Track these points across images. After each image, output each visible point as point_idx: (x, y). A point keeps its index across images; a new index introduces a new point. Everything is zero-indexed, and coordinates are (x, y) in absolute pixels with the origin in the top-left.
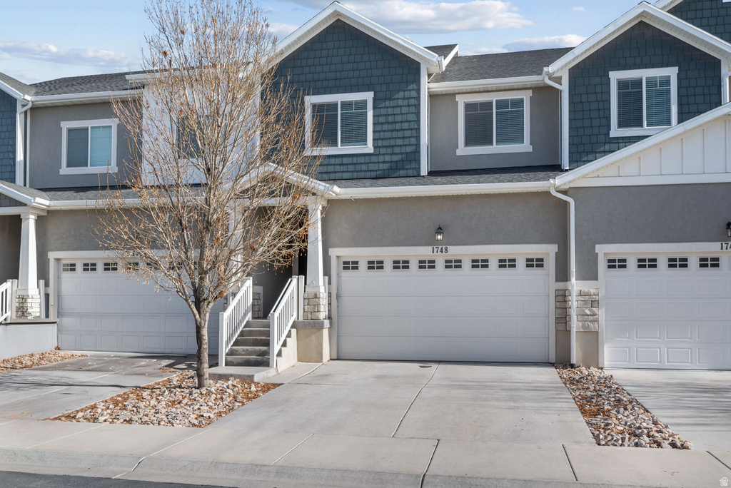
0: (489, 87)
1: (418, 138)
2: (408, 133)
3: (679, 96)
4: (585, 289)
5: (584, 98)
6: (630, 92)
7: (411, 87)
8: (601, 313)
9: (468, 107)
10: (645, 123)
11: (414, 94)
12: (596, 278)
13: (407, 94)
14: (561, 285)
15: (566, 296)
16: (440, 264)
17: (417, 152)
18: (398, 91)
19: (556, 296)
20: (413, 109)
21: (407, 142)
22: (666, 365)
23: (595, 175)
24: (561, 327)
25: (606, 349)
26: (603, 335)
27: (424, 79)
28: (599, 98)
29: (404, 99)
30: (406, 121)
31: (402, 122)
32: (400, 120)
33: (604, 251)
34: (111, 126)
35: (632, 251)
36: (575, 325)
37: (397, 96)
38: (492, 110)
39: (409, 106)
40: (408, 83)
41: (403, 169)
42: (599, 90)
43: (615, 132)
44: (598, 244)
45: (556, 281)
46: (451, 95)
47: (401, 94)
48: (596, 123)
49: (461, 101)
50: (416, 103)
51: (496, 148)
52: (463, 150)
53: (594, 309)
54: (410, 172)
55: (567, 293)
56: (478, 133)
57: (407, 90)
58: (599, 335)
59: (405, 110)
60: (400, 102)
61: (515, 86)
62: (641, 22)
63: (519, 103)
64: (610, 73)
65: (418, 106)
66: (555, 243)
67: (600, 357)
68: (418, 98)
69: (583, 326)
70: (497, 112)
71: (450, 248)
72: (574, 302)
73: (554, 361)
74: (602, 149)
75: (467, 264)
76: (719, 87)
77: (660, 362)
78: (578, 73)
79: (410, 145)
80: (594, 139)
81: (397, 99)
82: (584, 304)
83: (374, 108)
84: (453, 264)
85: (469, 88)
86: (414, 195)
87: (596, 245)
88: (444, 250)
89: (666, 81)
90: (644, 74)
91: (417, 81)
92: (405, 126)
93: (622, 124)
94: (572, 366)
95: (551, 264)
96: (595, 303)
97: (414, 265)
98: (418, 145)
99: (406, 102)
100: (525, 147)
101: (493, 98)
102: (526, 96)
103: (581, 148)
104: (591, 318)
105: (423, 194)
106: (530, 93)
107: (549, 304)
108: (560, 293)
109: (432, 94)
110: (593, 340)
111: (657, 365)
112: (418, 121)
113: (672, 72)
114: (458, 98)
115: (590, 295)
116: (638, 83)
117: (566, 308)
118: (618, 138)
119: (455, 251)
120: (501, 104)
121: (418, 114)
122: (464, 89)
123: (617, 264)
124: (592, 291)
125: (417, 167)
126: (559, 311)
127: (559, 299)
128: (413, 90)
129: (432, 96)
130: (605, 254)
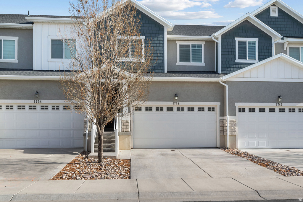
0: (190, 39)
1: (163, 57)
2: (159, 55)
3: (259, 49)
4: (232, 120)
5: (226, 47)
6: (242, 45)
7: (160, 36)
8: (237, 128)
9: (181, 46)
10: (247, 58)
11: (162, 39)
12: (235, 115)
13: (159, 39)
14: (222, 118)
15: (223, 122)
16: (175, 109)
17: (163, 63)
18: (155, 37)
19: (220, 122)
20: (161, 45)
21: (159, 58)
22: (258, 147)
23: (235, 77)
24: (222, 134)
25: (239, 142)
26: (238, 137)
27: (166, 33)
28: (232, 47)
29: (157, 40)
30: (159, 50)
31: (157, 50)
32: (156, 49)
33: (238, 105)
34: (14, 40)
35: (247, 105)
36: (228, 133)
37: (154, 39)
38: (190, 48)
39: (159, 44)
40: (159, 34)
41: (157, 69)
42: (231, 44)
43: (237, 61)
44: (236, 102)
45: (220, 116)
46: (174, 41)
47: (156, 39)
48: (230, 56)
49: (178, 43)
50: (163, 43)
51: (191, 63)
52: (179, 63)
53: (235, 127)
54: (160, 71)
55: (224, 121)
56: (185, 57)
57: (159, 37)
58: (236, 137)
59: (158, 45)
60: (156, 42)
61: (200, 39)
62: (246, 20)
63: (200, 46)
64: (236, 38)
65: (163, 44)
66: (220, 102)
67: (237, 145)
68: (163, 41)
69: (231, 133)
70: (192, 49)
71: (180, 103)
72: (228, 124)
73: (219, 147)
74: (233, 67)
75: (186, 109)
76: (272, 47)
77: (256, 146)
78: (224, 37)
79: (160, 60)
80: (230, 63)
81: (155, 40)
82: (231, 125)
83: (145, 43)
84: (180, 109)
85: (182, 39)
86: (166, 80)
87: (236, 103)
88: (178, 103)
89: (254, 43)
90: (247, 40)
91: (163, 34)
92: (158, 52)
93: (239, 58)
94: (227, 148)
95: (218, 110)
96: (235, 125)
97: (165, 109)
98: (163, 60)
99: (158, 42)
100: (202, 64)
101: (191, 43)
102: (203, 44)
103: (225, 66)
104: (234, 130)
105: (169, 80)
106: (204, 43)
107: (217, 125)
108: (221, 121)
109: (168, 39)
110: (234, 138)
111: (255, 147)
112: (163, 50)
113: (256, 40)
114: (177, 42)
115: (233, 122)
116: (245, 43)
117: (224, 127)
118: (238, 63)
119: (182, 104)
120: (194, 46)
121: (163, 47)
122: (180, 39)
123: (242, 110)
124: (234, 120)
125: (163, 69)
126: (221, 128)
127: (221, 123)
128: (161, 37)
129: (168, 40)
130: (238, 106)
